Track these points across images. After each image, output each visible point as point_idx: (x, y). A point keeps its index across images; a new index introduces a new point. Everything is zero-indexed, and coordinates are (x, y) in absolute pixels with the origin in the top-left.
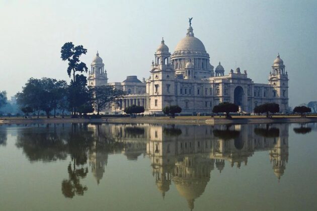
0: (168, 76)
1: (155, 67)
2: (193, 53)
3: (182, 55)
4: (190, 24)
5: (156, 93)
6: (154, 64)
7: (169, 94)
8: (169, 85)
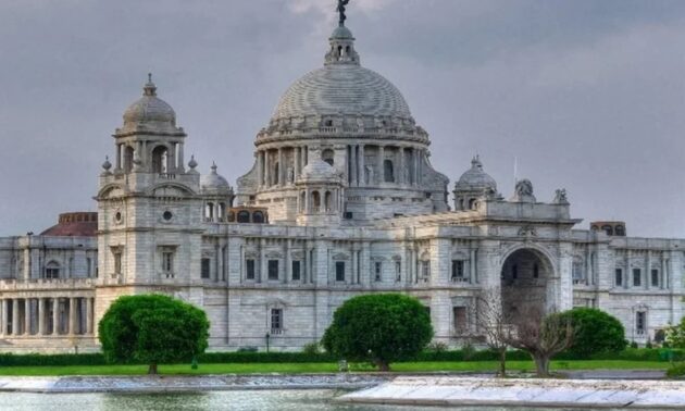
0: (168, 215)
1: (112, 180)
2: (345, 126)
3: (295, 133)
4: (343, 18)
5: (114, 276)
6: (112, 170)
7: (169, 281)
8: (174, 248)
